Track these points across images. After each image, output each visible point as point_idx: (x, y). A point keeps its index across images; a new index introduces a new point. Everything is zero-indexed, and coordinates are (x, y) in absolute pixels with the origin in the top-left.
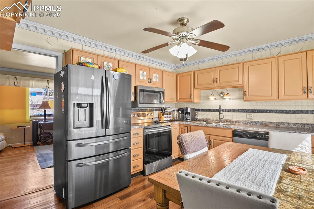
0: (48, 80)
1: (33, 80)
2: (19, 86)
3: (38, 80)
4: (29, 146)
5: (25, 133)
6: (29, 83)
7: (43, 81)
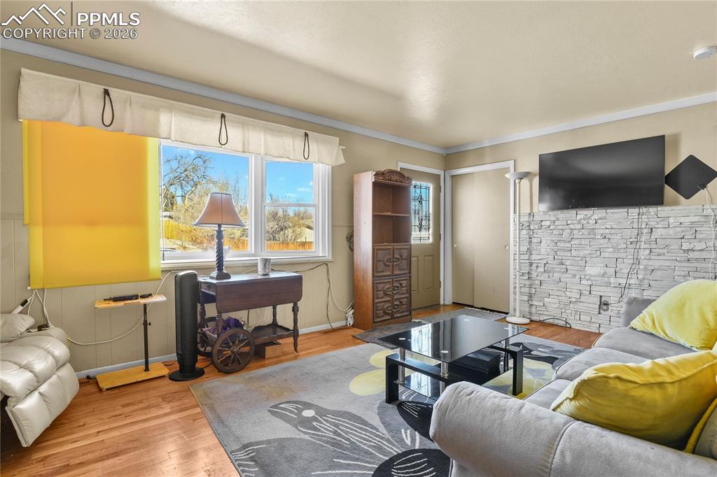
0: (223, 116)
1: (170, 109)
2: (123, 131)
3: (191, 113)
4: (163, 376)
5: (146, 324)
6: (158, 120)
7: (206, 116)
